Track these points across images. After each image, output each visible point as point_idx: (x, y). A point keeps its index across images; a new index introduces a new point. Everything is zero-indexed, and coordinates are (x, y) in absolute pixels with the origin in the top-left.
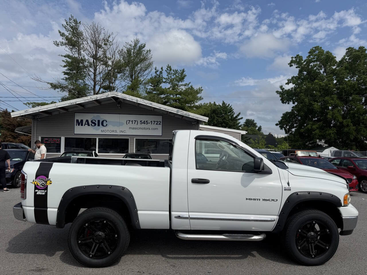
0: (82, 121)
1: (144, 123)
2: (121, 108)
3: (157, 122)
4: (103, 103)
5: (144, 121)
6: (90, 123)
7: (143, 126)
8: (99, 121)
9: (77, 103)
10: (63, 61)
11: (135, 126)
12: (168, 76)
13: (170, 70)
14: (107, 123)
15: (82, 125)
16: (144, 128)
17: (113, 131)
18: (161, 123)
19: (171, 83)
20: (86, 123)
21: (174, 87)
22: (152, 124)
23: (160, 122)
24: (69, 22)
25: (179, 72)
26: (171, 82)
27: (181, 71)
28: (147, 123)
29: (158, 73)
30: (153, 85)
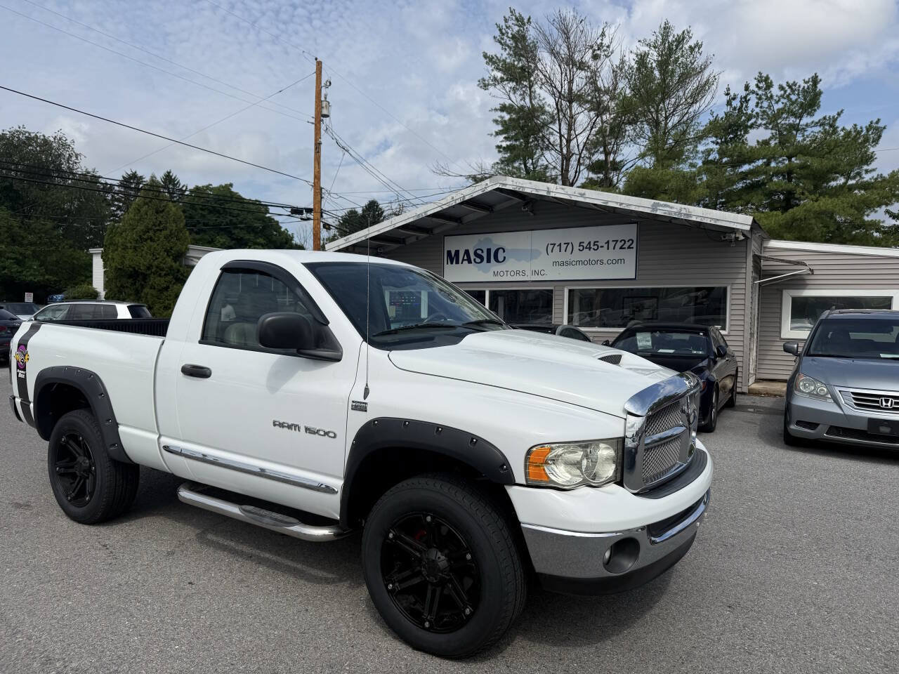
0: (457, 252)
1: (590, 248)
2: (535, 214)
3: (623, 242)
4: (498, 208)
5: (590, 243)
6: (473, 257)
7: (587, 255)
8: (489, 251)
9: (429, 213)
10: (496, 121)
11: (565, 257)
12: (761, 107)
13: (765, 89)
14: (505, 254)
15: (457, 263)
16: (589, 262)
17: (517, 273)
18: (634, 245)
19: (770, 126)
20: (466, 258)
21: (785, 136)
22: (608, 249)
23: (631, 242)
24: (504, 27)
25: (799, 86)
26: (772, 120)
27: (806, 82)
28: (596, 247)
29: (736, 103)
30: (719, 141)
